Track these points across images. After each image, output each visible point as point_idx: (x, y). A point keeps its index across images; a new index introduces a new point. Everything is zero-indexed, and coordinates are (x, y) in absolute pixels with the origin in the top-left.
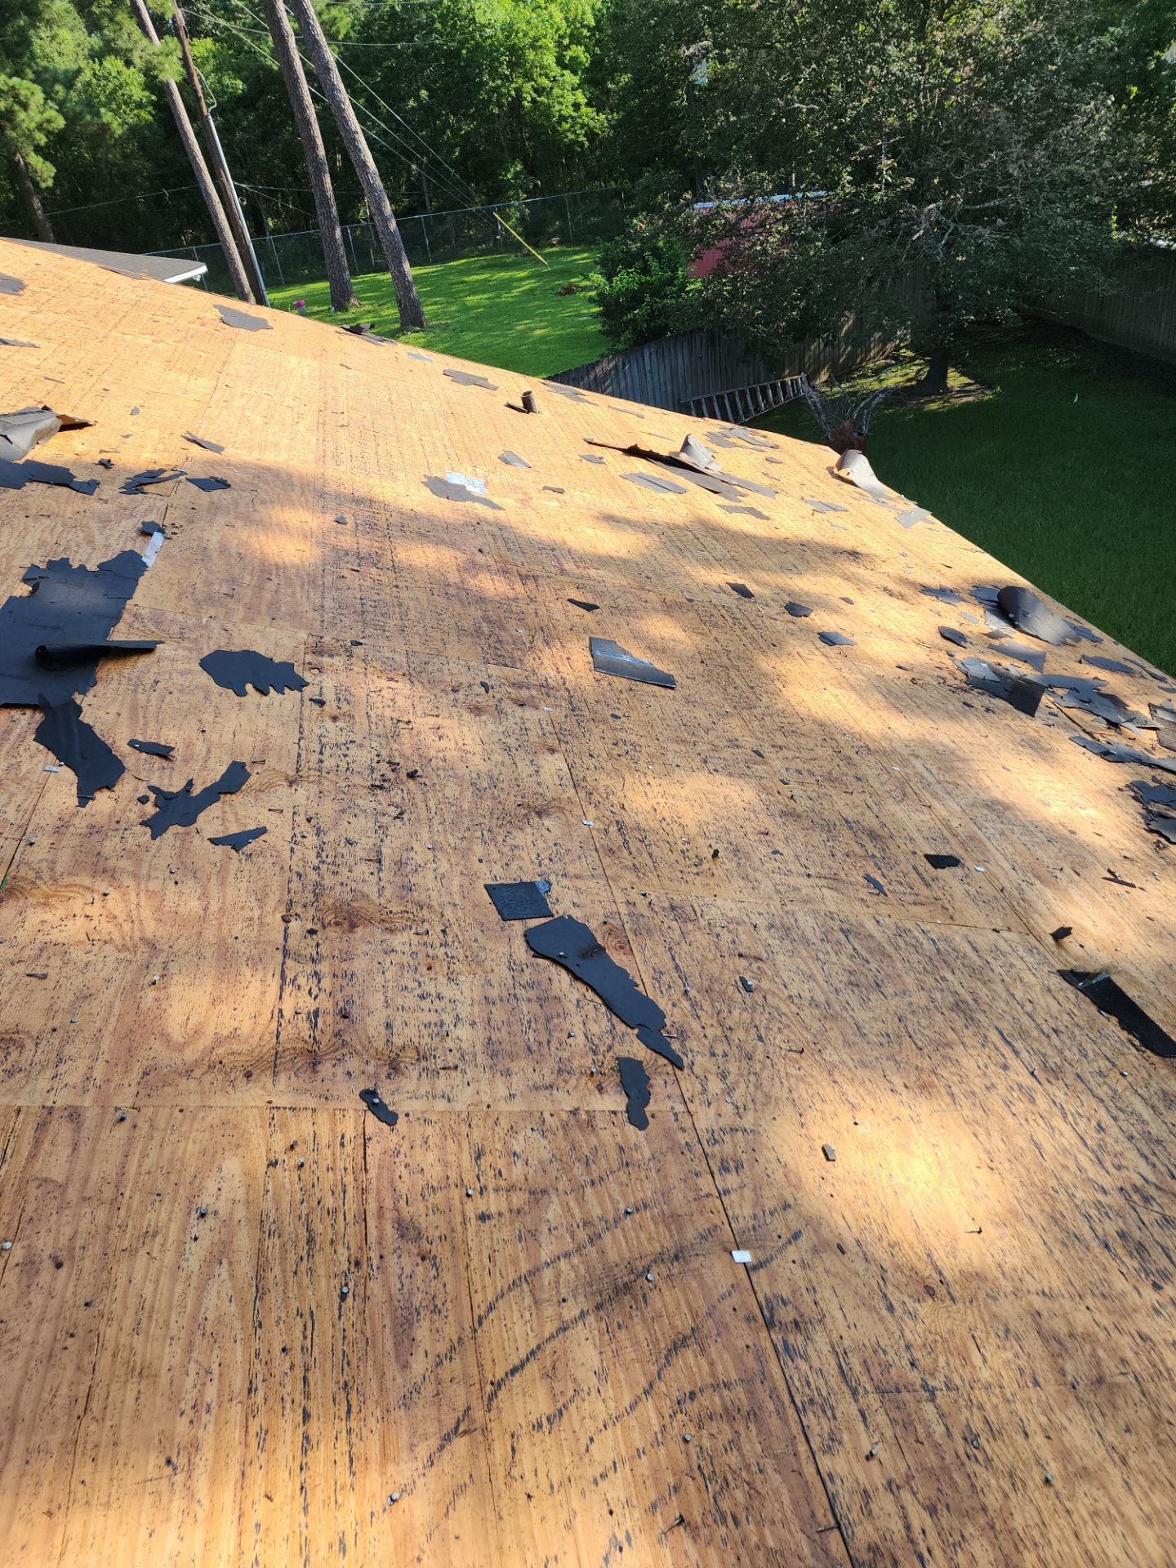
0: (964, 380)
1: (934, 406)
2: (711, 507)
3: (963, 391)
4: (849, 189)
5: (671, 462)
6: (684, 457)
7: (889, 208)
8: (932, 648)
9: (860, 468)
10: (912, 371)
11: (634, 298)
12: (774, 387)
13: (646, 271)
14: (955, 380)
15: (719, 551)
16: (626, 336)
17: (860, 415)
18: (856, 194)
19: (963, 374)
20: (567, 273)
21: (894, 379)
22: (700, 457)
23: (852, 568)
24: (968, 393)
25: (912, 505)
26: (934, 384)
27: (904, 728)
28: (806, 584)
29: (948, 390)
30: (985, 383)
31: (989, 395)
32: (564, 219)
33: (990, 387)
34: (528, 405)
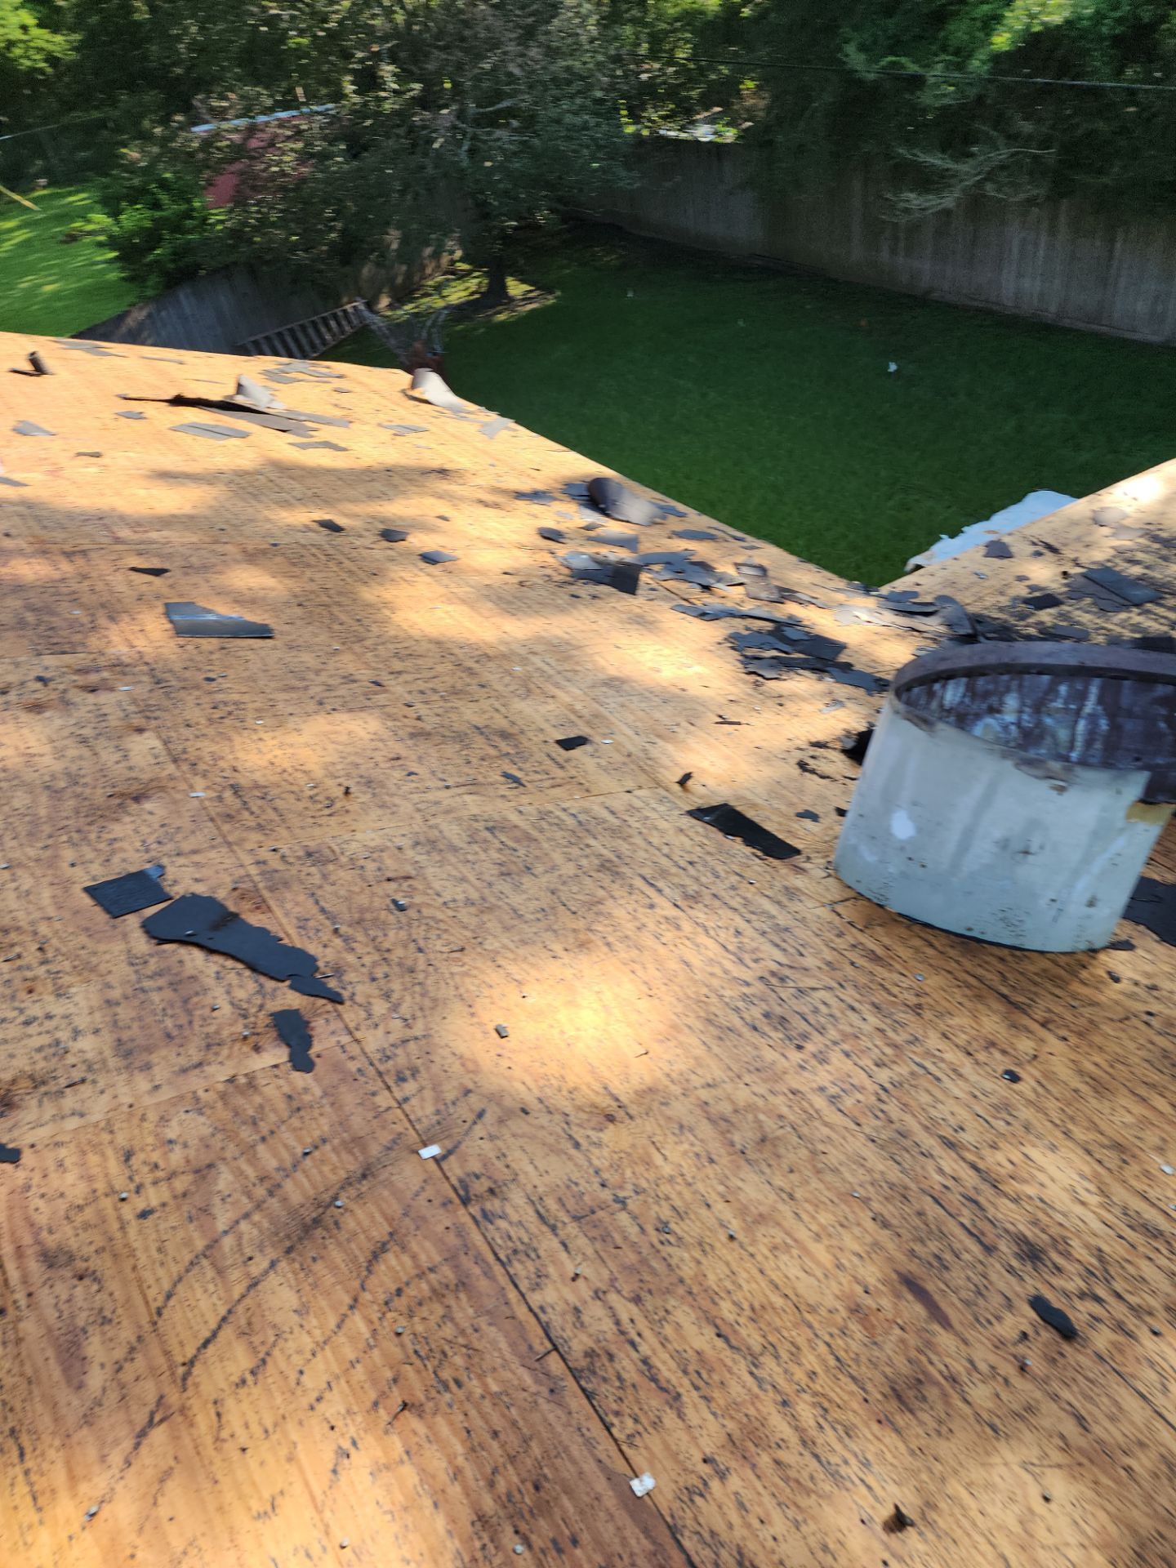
0: (527, 287)
1: (502, 317)
2: (282, 447)
3: (527, 299)
4: (356, 99)
5: (226, 406)
6: (240, 400)
7: (401, 115)
8: (535, 549)
9: (434, 386)
10: (473, 283)
11: (152, 237)
12: (335, 317)
13: (156, 205)
14: (516, 288)
15: (298, 489)
16: (153, 280)
17: (430, 334)
18: (365, 104)
19: (523, 281)
20: (65, 217)
21: (457, 294)
22: (258, 396)
23: (443, 486)
24: (530, 300)
25: (493, 417)
26: (495, 294)
27: (518, 629)
28: (397, 509)
29: (511, 299)
30: (547, 289)
31: (551, 301)
32: (44, 157)
33: (551, 293)
34: (38, 368)
